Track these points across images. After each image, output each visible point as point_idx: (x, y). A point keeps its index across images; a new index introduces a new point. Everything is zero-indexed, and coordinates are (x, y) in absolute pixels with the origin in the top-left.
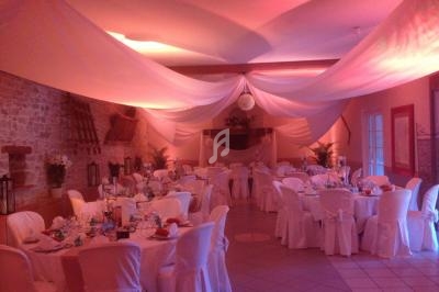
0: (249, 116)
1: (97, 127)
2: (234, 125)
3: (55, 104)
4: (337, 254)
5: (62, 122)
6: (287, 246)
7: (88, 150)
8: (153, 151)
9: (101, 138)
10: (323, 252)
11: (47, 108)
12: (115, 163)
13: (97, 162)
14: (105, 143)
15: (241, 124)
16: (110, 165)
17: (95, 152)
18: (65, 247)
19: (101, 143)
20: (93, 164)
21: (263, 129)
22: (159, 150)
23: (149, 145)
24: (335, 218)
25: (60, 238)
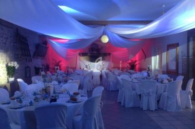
0: (100, 47)
1: (30, 49)
2: (93, 51)
3: (11, 36)
4: (149, 110)
5: (14, 45)
6: (124, 106)
7: (26, 59)
8: (54, 62)
9: (32, 54)
10: (142, 109)
11: (7, 38)
12: (38, 67)
13: (29, 66)
14: (34, 57)
15: (96, 51)
16: (35, 68)
17: (29, 61)
18: (25, 106)
19: (32, 57)
20: (28, 67)
21: (106, 53)
22: (57, 62)
23: (53, 59)
24: (148, 93)
25: (21, 102)
